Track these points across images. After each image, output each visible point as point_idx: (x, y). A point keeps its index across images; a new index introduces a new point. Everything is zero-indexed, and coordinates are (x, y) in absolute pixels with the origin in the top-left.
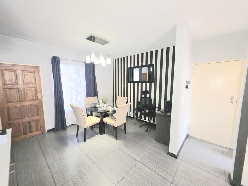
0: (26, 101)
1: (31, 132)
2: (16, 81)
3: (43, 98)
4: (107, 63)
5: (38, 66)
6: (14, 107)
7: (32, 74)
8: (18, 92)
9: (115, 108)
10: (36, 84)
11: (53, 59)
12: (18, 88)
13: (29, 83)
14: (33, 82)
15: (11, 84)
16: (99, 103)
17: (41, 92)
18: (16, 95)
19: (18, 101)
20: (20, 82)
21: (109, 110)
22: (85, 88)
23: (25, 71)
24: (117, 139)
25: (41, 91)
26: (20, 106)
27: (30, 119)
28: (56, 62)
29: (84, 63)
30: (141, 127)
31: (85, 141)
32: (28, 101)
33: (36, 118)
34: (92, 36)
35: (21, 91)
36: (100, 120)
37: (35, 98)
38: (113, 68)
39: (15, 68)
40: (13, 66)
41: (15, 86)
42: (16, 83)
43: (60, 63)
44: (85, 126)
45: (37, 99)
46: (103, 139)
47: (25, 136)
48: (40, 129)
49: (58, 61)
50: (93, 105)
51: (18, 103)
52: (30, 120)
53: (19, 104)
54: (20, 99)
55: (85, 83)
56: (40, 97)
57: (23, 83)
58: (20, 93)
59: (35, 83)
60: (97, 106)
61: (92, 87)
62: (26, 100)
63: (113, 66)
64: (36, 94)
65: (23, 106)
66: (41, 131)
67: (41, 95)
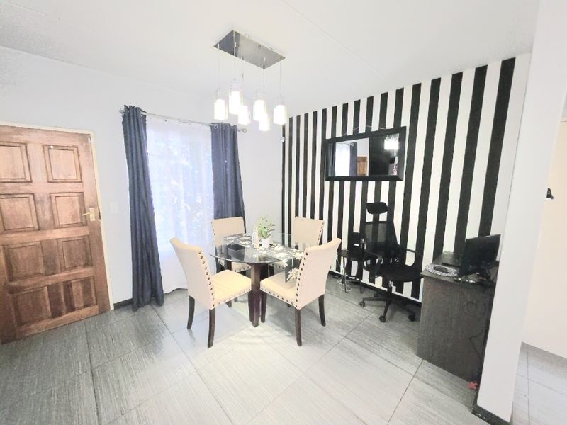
0: (55, 228)
1: (72, 309)
2: (28, 174)
3: (102, 221)
4: (275, 122)
5: (87, 132)
6: (24, 246)
7: (70, 155)
8: (32, 203)
9: (295, 250)
10: (81, 182)
11: (127, 115)
12: (33, 192)
13: (65, 181)
14: (74, 177)
15: (13, 181)
16: (247, 234)
17: (95, 205)
18: (28, 211)
19: (34, 230)
20: (39, 177)
21: (278, 256)
22: (212, 195)
23: (52, 147)
24: (300, 343)
25: (96, 200)
26: (41, 242)
27: (69, 276)
28: (133, 121)
29: (209, 129)
30: (362, 304)
31: (210, 345)
32: (61, 227)
33: (84, 272)
34: (232, 31)
35: (42, 201)
36: (252, 285)
37: (79, 222)
38: (284, 143)
39: (23, 138)
40: (19, 130)
41: (25, 188)
42: (28, 179)
43: (145, 125)
44: (212, 303)
45: (85, 223)
46: (259, 340)
47: (57, 319)
48: (94, 302)
49: (141, 121)
50: (233, 241)
51: (34, 233)
52: (68, 279)
53: (38, 238)
54: (41, 224)
55: (213, 181)
56: (92, 218)
57: (46, 181)
58: (39, 206)
59: (79, 180)
60: (242, 244)
61: (229, 190)
62: (57, 225)
63: (284, 135)
64: (83, 209)
65: (49, 242)
66: (97, 307)
67: (95, 212)
